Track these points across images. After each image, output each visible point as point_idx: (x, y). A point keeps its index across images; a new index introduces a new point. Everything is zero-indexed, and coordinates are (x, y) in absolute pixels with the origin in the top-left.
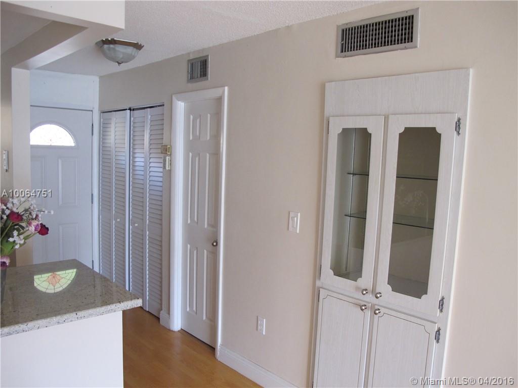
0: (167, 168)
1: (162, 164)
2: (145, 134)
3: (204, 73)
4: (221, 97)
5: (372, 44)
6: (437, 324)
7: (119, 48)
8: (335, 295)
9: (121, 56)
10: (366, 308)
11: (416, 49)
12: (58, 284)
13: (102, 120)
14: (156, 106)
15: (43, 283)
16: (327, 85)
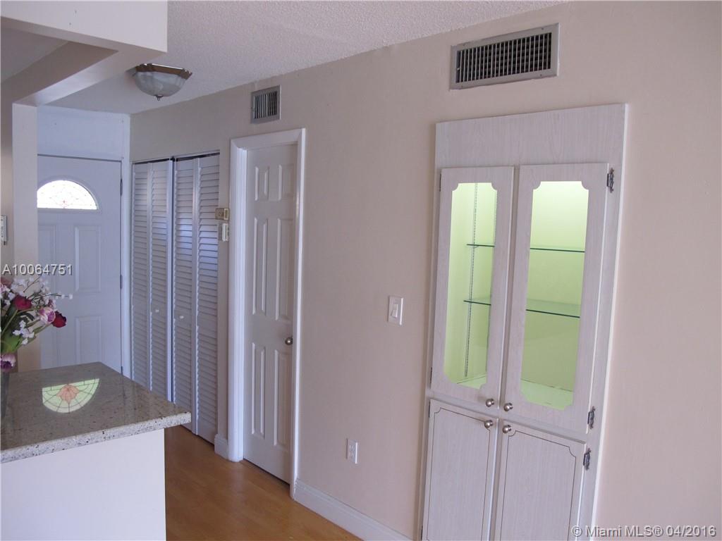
0: (224, 239)
1: (217, 233)
2: (194, 193)
3: (273, 110)
4: (297, 142)
5: (497, 72)
6: (585, 445)
7: (158, 77)
8: (451, 408)
9: (161, 87)
10: (491, 425)
11: (555, 77)
12: (74, 400)
13: (134, 174)
14: (208, 155)
15: (54, 398)
16: (438, 125)
